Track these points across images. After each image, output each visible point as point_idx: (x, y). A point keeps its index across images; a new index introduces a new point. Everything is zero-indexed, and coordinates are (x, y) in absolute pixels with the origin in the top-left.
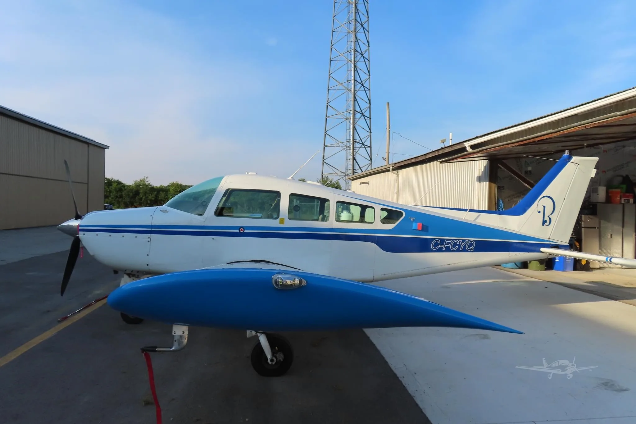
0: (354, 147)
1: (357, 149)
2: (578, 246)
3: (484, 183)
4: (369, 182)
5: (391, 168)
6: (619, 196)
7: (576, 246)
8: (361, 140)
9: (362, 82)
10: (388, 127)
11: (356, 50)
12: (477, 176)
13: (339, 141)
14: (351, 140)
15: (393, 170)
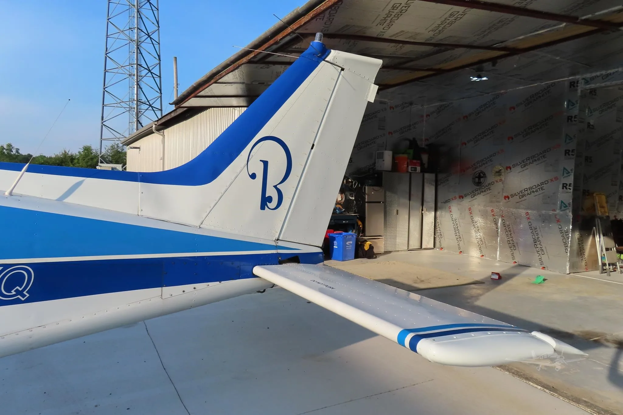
0: (138, 108)
1: (143, 111)
2: (361, 226)
4: (140, 146)
5: (154, 128)
6: (406, 163)
7: (358, 226)
9: (148, 32)
13: (120, 100)
14: (136, 100)
15: (157, 130)
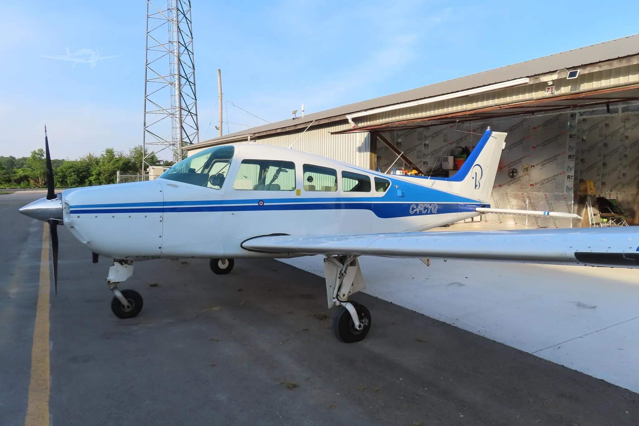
0: (181, 115)
1: (184, 117)
3: (365, 153)
5: (249, 138)
8: (187, 106)
9: (185, 44)
10: (220, 95)
11: (178, 10)
12: (357, 146)
13: (162, 108)
14: (178, 107)
15: (251, 139)
